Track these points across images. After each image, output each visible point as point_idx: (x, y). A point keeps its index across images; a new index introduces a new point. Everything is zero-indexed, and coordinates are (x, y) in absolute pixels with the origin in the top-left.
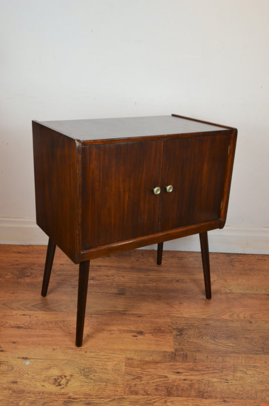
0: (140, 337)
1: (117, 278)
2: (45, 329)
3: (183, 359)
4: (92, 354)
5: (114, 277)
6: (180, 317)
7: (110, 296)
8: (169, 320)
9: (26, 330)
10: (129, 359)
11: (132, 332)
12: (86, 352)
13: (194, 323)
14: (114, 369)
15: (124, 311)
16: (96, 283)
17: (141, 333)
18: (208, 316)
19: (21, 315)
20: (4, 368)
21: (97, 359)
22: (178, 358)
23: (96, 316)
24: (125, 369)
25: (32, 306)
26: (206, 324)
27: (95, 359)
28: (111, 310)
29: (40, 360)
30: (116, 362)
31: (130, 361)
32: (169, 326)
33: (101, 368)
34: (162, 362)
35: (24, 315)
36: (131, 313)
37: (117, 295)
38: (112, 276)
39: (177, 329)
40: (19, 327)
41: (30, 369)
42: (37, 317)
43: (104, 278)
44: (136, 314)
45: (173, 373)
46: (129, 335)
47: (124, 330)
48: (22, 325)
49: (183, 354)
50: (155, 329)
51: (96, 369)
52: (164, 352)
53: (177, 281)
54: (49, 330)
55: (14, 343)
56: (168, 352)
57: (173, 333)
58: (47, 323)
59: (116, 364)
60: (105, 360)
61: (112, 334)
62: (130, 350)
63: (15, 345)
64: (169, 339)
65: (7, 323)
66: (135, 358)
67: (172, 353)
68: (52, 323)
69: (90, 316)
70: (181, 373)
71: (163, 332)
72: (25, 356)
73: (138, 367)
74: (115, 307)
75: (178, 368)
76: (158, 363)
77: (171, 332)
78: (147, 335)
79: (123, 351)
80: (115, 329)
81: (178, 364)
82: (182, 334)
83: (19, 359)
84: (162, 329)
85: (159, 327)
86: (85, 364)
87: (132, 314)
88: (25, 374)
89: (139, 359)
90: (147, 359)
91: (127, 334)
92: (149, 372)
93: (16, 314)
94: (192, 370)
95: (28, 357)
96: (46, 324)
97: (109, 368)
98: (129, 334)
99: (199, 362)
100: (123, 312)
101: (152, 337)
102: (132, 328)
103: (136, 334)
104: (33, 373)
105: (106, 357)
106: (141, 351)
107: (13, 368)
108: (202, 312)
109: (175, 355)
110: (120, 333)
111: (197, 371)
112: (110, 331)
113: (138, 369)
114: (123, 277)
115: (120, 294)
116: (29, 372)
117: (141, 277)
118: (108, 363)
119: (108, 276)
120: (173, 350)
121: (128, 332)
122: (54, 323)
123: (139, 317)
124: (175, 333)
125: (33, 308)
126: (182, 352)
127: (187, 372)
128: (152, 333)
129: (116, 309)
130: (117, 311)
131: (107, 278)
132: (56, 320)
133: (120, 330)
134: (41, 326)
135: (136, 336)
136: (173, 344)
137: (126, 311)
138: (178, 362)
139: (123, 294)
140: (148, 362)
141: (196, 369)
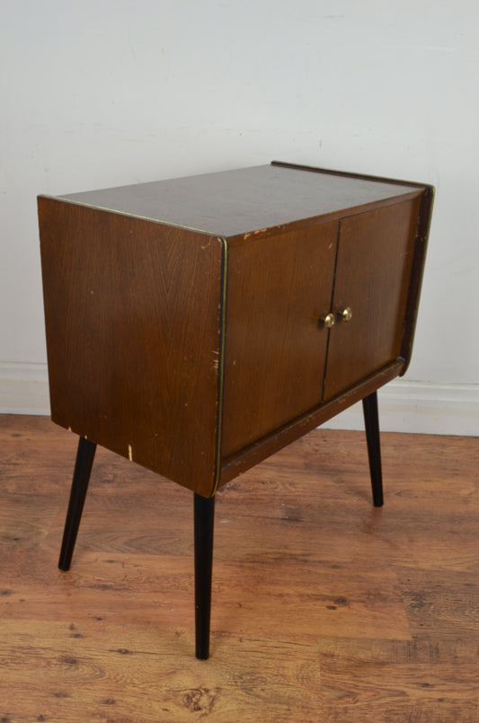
0: (341, 609)
1: (281, 486)
2: (156, 592)
3: (431, 656)
4: (254, 645)
5: (274, 486)
6: (412, 569)
7: (273, 524)
8: (393, 575)
9: (118, 592)
10: (325, 655)
11: (324, 598)
12: (241, 640)
13: (443, 582)
14: (301, 675)
15: (303, 555)
16: (242, 497)
17: (342, 601)
18: (469, 568)
19: (104, 561)
20: (85, 672)
21: (264, 655)
22: (421, 655)
23: (251, 565)
24: (322, 675)
25: (126, 543)
26: (467, 585)
27: (260, 655)
28: (280, 553)
29: (154, 657)
30: (301, 662)
31: (329, 660)
32: (395, 587)
33: (275, 673)
34: (392, 663)
35: (111, 562)
36: (317, 559)
37: (286, 522)
38: (271, 483)
39: (411, 593)
40: (105, 587)
41: (136, 675)
42: (136, 566)
43: (255, 486)
44: (327, 562)
45: (415, 686)
46: (320, 606)
47: (308, 595)
48: (109, 584)
49: (431, 646)
50: (369, 594)
51: (264, 676)
52: (393, 641)
53: (398, 494)
54: (164, 593)
55: (100, 619)
56: (400, 641)
57: (405, 601)
58: (158, 578)
59: (303, 666)
60: (280, 657)
61: (285, 603)
62: (325, 637)
63: (100, 623)
64: (399, 614)
65: (81, 577)
66: (337, 652)
67: (409, 643)
68: (166, 578)
69: (238, 564)
70: (433, 686)
71: (384, 599)
72: (122, 647)
73: (346, 673)
74: (286, 547)
75: (424, 676)
76: (383, 664)
77: (402, 601)
78: (355, 605)
79: (313, 638)
80: (292, 592)
81: (423, 666)
82: (421, 605)
83: (113, 654)
84: (382, 592)
85: (376, 589)
86: (241, 666)
87: (320, 562)
88: (128, 684)
89: (346, 655)
90: (362, 656)
91: (315, 602)
92: (368, 683)
93: (96, 560)
94: (453, 679)
95: (130, 649)
96: (157, 581)
97: (290, 673)
98: (319, 603)
99: (463, 663)
100: (302, 558)
101: (365, 611)
102: (324, 590)
103: (332, 604)
104: (143, 683)
105: (281, 650)
106: (348, 639)
107: (102, 672)
108: (456, 559)
109: (415, 648)
110: (301, 601)
111: (462, 681)
112: (281, 595)
113: (347, 677)
114: (292, 484)
115: (290, 520)
116: (136, 682)
117: (326, 486)
118: (286, 664)
119: (263, 483)
120: (409, 638)
121: (318, 599)
122: (170, 580)
123: (334, 567)
124: (408, 601)
125: (127, 547)
126: (427, 643)
127: (443, 684)
128: (363, 602)
129: (288, 551)
130: (291, 555)
131: (262, 486)
132: (173, 572)
133: (301, 595)
134: (147, 585)
135: (334, 608)
136: (407, 625)
137: (309, 555)
138: (422, 662)
139: (297, 520)
140: (365, 663)
141: (460, 678)
